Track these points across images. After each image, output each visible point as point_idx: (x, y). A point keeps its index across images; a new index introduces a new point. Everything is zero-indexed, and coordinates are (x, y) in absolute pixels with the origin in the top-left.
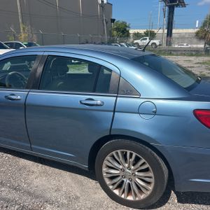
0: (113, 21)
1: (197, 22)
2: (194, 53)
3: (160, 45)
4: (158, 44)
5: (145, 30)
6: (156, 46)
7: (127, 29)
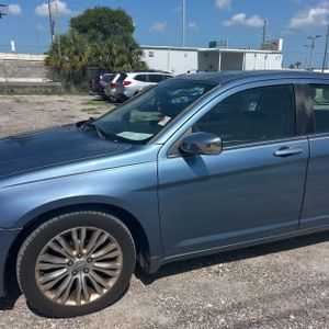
1: (13, 43)
2: (49, 90)
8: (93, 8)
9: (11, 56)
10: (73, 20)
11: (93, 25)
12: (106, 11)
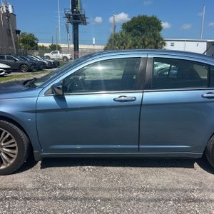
0: (18, 32)
1: (94, 39)
3: (71, 59)
4: (69, 57)
5: (50, 44)
6: (67, 60)
7: (36, 41)
8: (137, 16)
9: (91, 47)
10: (124, 24)
11: (135, 27)
12: (144, 18)
